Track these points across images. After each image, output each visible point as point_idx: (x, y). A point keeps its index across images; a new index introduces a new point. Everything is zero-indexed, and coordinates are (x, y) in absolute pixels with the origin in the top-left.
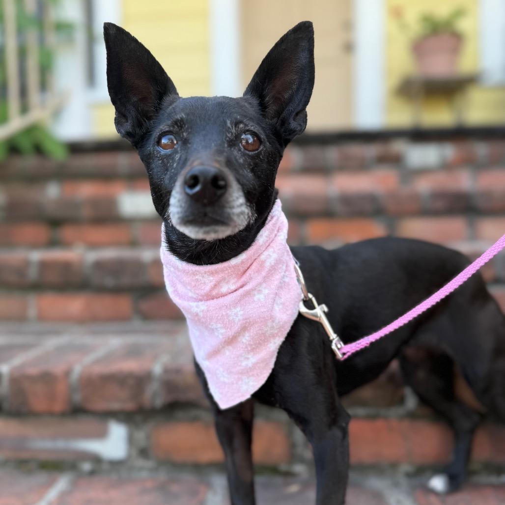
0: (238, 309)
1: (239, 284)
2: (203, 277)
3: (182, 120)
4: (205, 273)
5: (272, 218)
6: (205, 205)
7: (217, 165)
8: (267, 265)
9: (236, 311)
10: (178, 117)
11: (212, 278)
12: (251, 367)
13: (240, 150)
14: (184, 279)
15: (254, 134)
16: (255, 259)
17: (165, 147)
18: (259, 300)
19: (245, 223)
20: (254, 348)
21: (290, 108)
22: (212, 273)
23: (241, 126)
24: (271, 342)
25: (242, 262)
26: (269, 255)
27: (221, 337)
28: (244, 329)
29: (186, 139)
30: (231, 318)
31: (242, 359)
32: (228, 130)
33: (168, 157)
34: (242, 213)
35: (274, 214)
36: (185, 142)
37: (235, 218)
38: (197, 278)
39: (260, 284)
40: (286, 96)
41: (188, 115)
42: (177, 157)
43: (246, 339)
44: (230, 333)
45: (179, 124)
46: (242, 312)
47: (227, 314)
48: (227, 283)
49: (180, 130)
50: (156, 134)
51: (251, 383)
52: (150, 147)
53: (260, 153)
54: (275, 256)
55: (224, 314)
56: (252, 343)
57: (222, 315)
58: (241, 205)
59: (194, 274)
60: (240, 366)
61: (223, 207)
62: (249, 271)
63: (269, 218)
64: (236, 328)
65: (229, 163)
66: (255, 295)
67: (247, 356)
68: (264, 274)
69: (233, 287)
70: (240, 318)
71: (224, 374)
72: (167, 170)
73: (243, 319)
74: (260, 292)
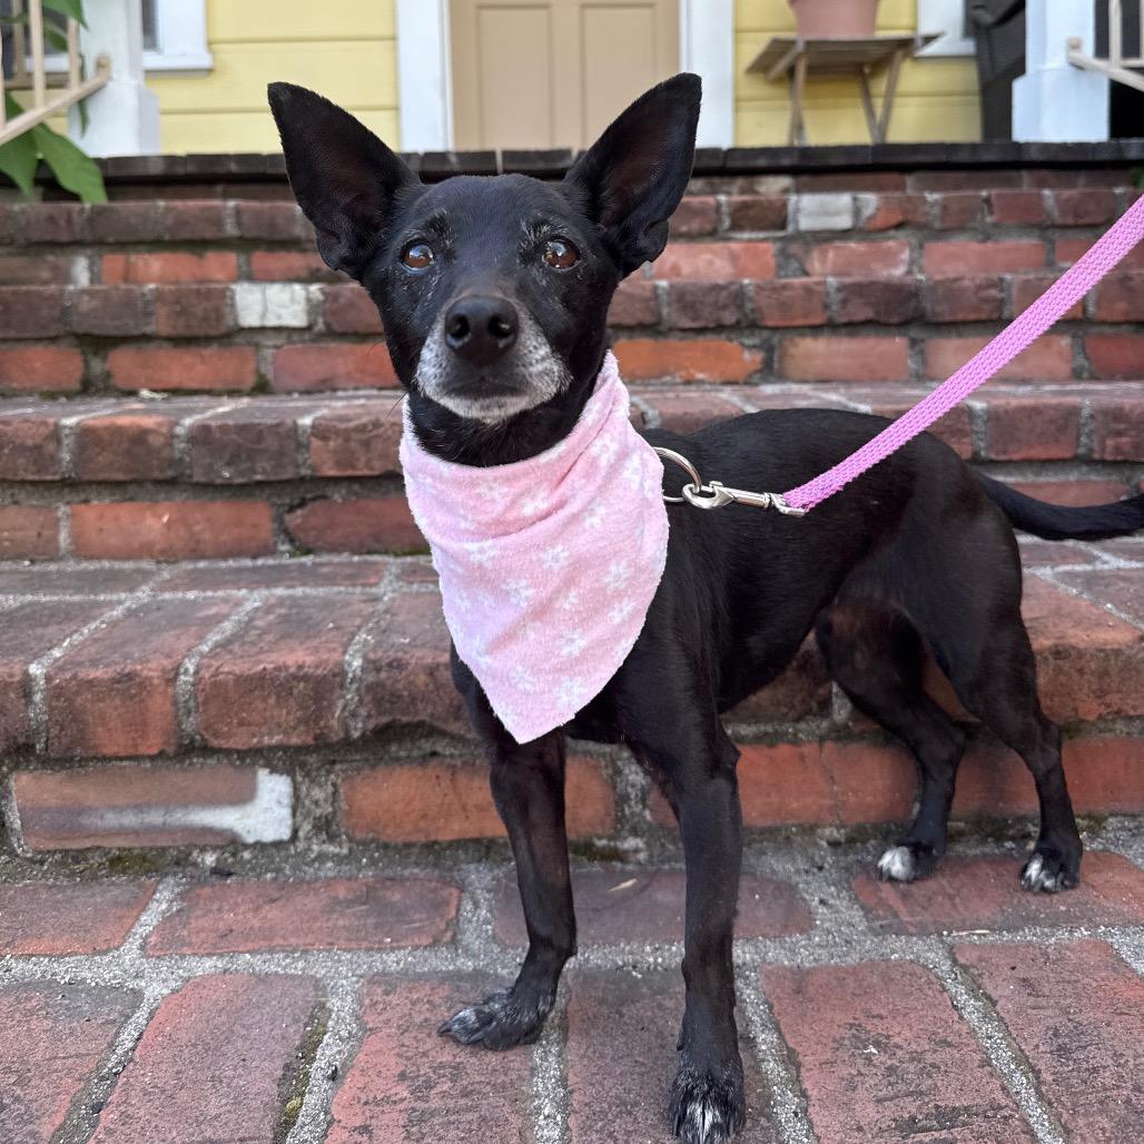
0: (560, 548)
1: (554, 499)
2: (491, 489)
3: (442, 218)
4: (495, 479)
5: (605, 380)
6: (481, 365)
7: (499, 295)
8: (604, 462)
9: (556, 551)
10: (436, 213)
11: (506, 490)
12: (578, 655)
13: (542, 266)
14: (453, 496)
15: (567, 243)
16: (581, 454)
17: (414, 263)
18: (592, 526)
19: (553, 389)
20: (584, 619)
21: (642, 213)
22: (508, 480)
23: (545, 228)
24: (614, 608)
25: (560, 458)
26: (605, 446)
27: (524, 604)
28: (569, 582)
29: (449, 251)
30: (546, 566)
31: (563, 641)
32: (523, 237)
33: (419, 279)
34: (547, 372)
35: (606, 374)
36: (448, 256)
37: (535, 382)
38: (478, 491)
39: (592, 500)
40: (637, 191)
41: (452, 210)
42: (435, 279)
43: (570, 601)
44: (544, 595)
45: (438, 226)
46: (566, 554)
47: (539, 560)
48: (533, 498)
49: (439, 236)
50: (397, 244)
51: (576, 690)
52: (387, 264)
53: (576, 270)
54: (614, 447)
55: (534, 558)
56: (582, 609)
57: (531, 562)
58: (543, 359)
59: (473, 484)
60: (559, 655)
61: (512, 365)
62: (571, 476)
63: (599, 382)
64: (556, 582)
65: (522, 291)
66: (584, 519)
67: (570, 636)
68: (599, 480)
69: (543, 506)
70: (564, 563)
71: (526, 676)
72: (416, 301)
73: (570, 565)
74: (592, 513)
